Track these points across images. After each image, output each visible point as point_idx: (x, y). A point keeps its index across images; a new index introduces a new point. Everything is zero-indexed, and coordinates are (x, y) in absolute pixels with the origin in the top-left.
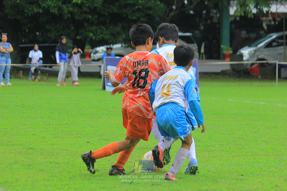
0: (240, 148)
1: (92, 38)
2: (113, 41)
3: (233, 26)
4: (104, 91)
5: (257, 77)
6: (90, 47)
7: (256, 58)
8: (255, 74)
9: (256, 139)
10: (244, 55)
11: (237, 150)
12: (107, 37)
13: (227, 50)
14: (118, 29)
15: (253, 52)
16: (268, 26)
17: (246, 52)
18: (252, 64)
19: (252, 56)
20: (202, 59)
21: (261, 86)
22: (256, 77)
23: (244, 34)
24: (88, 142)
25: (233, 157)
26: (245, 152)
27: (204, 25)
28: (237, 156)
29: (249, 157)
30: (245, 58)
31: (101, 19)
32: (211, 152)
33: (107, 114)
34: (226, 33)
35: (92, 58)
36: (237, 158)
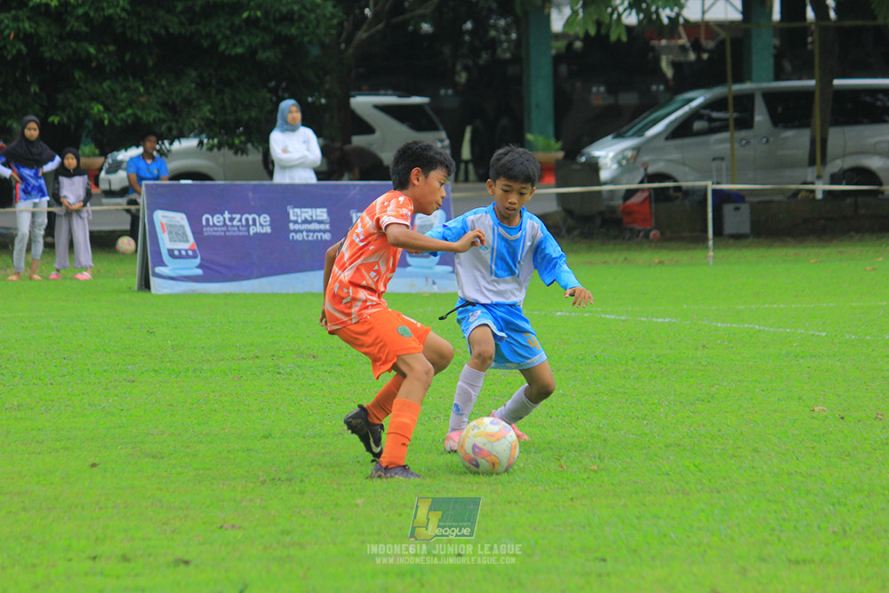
0: (595, 472)
1: (102, 121)
2: (170, 129)
3: (563, 69)
4: (145, 295)
5: (647, 236)
6: (97, 152)
7: (640, 175)
8: (637, 227)
9: (647, 439)
10: (602, 162)
11: (585, 476)
12: (151, 116)
13: (547, 149)
14: (187, 87)
15: (629, 154)
16: (676, 65)
17: (608, 154)
18: (630, 193)
19: (626, 165)
20: (466, 180)
21: (661, 263)
22: (642, 234)
23: (598, 94)
24: (94, 465)
25: (572, 499)
26: (612, 484)
27: (466, 68)
28: (584, 496)
29: (623, 500)
30: (604, 175)
31: (127, 57)
32: (500, 485)
33: (155, 371)
34: (540, 93)
35: (104, 186)
36: (585, 505)
